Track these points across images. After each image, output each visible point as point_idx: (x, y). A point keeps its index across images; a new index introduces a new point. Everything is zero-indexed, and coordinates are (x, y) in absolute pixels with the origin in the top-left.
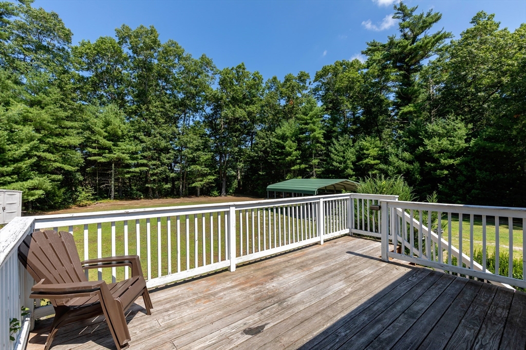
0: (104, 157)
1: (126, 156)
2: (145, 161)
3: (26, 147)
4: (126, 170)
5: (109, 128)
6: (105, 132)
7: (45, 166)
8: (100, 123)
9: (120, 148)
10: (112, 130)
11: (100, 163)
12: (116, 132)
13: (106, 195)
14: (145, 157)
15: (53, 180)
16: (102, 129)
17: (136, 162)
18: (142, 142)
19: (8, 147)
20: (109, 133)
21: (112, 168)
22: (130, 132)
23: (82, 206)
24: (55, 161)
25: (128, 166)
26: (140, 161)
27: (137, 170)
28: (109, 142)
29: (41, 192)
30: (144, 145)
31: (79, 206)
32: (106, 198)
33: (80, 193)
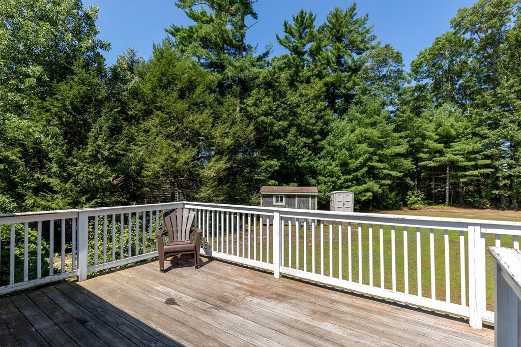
0: (434, 161)
1: (459, 158)
2: (488, 162)
3: (361, 159)
4: (460, 174)
5: (440, 130)
6: (437, 134)
7: (377, 174)
8: (432, 126)
9: (453, 149)
10: (443, 131)
11: (430, 167)
12: (448, 132)
13: (441, 201)
14: (487, 157)
15: (382, 185)
16: (433, 132)
17: (473, 163)
18: (484, 137)
19: (350, 161)
20: (440, 135)
21: (446, 171)
22: (466, 129)
23: (413, 209)
24: (384, 168)
25: (465, 169)
26: (480, 162)
27: (476, 172)
28: (439, 145)
29: (369, 194)
30: (487, 141)
31: (411, 209)
32: (441, 203)
33: (410, 197)
